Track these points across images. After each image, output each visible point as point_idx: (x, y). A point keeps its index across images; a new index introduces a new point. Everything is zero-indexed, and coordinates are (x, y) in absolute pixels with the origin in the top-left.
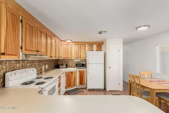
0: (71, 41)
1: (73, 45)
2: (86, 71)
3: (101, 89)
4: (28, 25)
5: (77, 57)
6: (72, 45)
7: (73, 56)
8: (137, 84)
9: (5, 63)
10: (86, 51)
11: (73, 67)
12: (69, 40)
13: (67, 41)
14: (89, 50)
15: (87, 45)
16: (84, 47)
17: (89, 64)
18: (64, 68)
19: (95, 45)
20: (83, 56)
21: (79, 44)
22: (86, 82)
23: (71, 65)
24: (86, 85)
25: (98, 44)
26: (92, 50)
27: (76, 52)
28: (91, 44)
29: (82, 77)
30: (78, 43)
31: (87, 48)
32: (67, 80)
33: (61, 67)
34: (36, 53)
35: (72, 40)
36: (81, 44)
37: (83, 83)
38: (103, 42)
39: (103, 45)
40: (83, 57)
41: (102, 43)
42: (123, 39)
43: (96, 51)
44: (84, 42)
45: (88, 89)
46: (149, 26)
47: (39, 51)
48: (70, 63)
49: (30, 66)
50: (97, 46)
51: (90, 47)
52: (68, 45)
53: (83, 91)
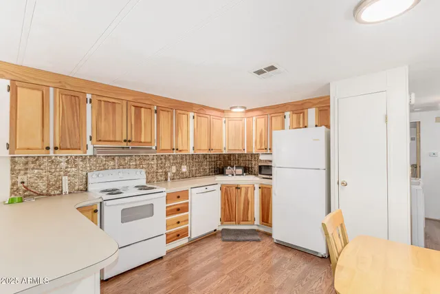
0: (243, 110)
1: (254, 118)
3: (317, 253)
4: (103, 102)
7: (254, 145)
9: (89, 160)
12: (240, 107)
13: (234, 110)
14: (295, 126)
15: (287, 114)
16: (279, 119)
18: (233, 175)
19: (311, 107)
21: (268, 112)
25: (320, 103)
26: (301, 126)
27: (261, 135)
28: (300, 109)
30: (265, 110)
31: (288, 121)
32: (225, 204)
34: (124, 145)
35: (245, 108)
43: (316, 126)
44: (278, 106)
47: (130, 141)
49: (136, 165)
50: (320, 111)
51: (295, 116)
52: (242, 119)
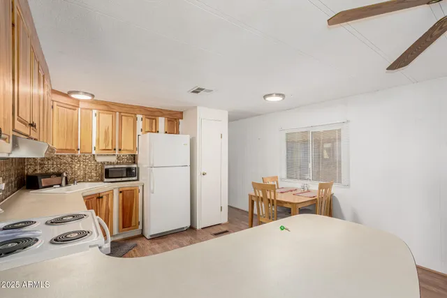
0: (89, 98)
1: (95, 111)
2: (141, 188)
3: (183, 228)
5: (110, 147)
6: (88, 111)
7: (94, 144)
8: (269, 200)
10: (139, 132)
11: (88, 181)
12: (86, 93)
13: (73, 96)
14: (148, 129)
15: (139, 117)
16: (131, 120)
17: (153, 169)
18: (61, 185)
19: (161, 116)
20: (127, 145)
21: (117, 109)
22: (140, 220)
23: (80, 173)
24: (140, 227)
25: (170, 115)
26: (154, 130)
27: (106, 133)
28: (152, 115)
29: (129, 205)
30: (113, 107)
31: (140, 124)
33: (43, 182)
35: (93, 96)
36: (122, 111)
37: (133, 224)
38: (182, 113)
39: (182, 119)
40: (126, 150)
41: (179, 116)
42: (229, 112)
43: (166, 132)
44: (132, 107)
45: (151, 236)
46: (282, 95)
48: (79, 169)
50: (168, 121)
51: (148, 121)
52: (75, 107)
53: (136, 245)
